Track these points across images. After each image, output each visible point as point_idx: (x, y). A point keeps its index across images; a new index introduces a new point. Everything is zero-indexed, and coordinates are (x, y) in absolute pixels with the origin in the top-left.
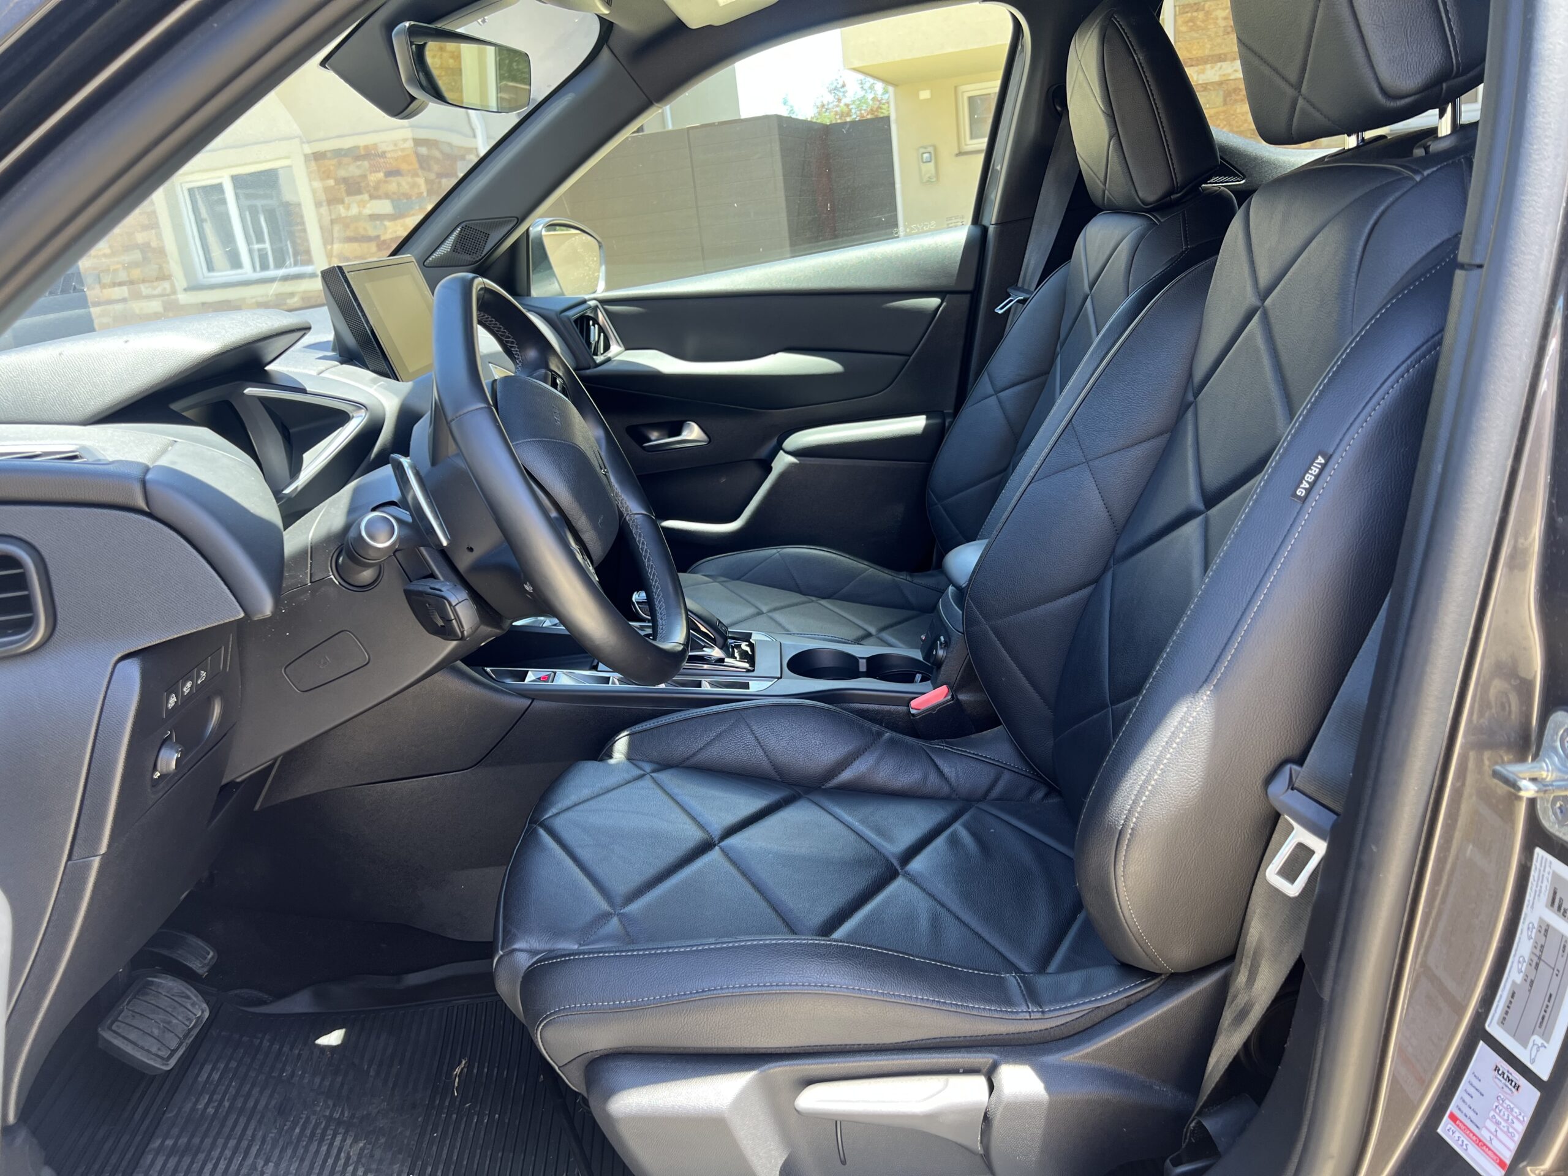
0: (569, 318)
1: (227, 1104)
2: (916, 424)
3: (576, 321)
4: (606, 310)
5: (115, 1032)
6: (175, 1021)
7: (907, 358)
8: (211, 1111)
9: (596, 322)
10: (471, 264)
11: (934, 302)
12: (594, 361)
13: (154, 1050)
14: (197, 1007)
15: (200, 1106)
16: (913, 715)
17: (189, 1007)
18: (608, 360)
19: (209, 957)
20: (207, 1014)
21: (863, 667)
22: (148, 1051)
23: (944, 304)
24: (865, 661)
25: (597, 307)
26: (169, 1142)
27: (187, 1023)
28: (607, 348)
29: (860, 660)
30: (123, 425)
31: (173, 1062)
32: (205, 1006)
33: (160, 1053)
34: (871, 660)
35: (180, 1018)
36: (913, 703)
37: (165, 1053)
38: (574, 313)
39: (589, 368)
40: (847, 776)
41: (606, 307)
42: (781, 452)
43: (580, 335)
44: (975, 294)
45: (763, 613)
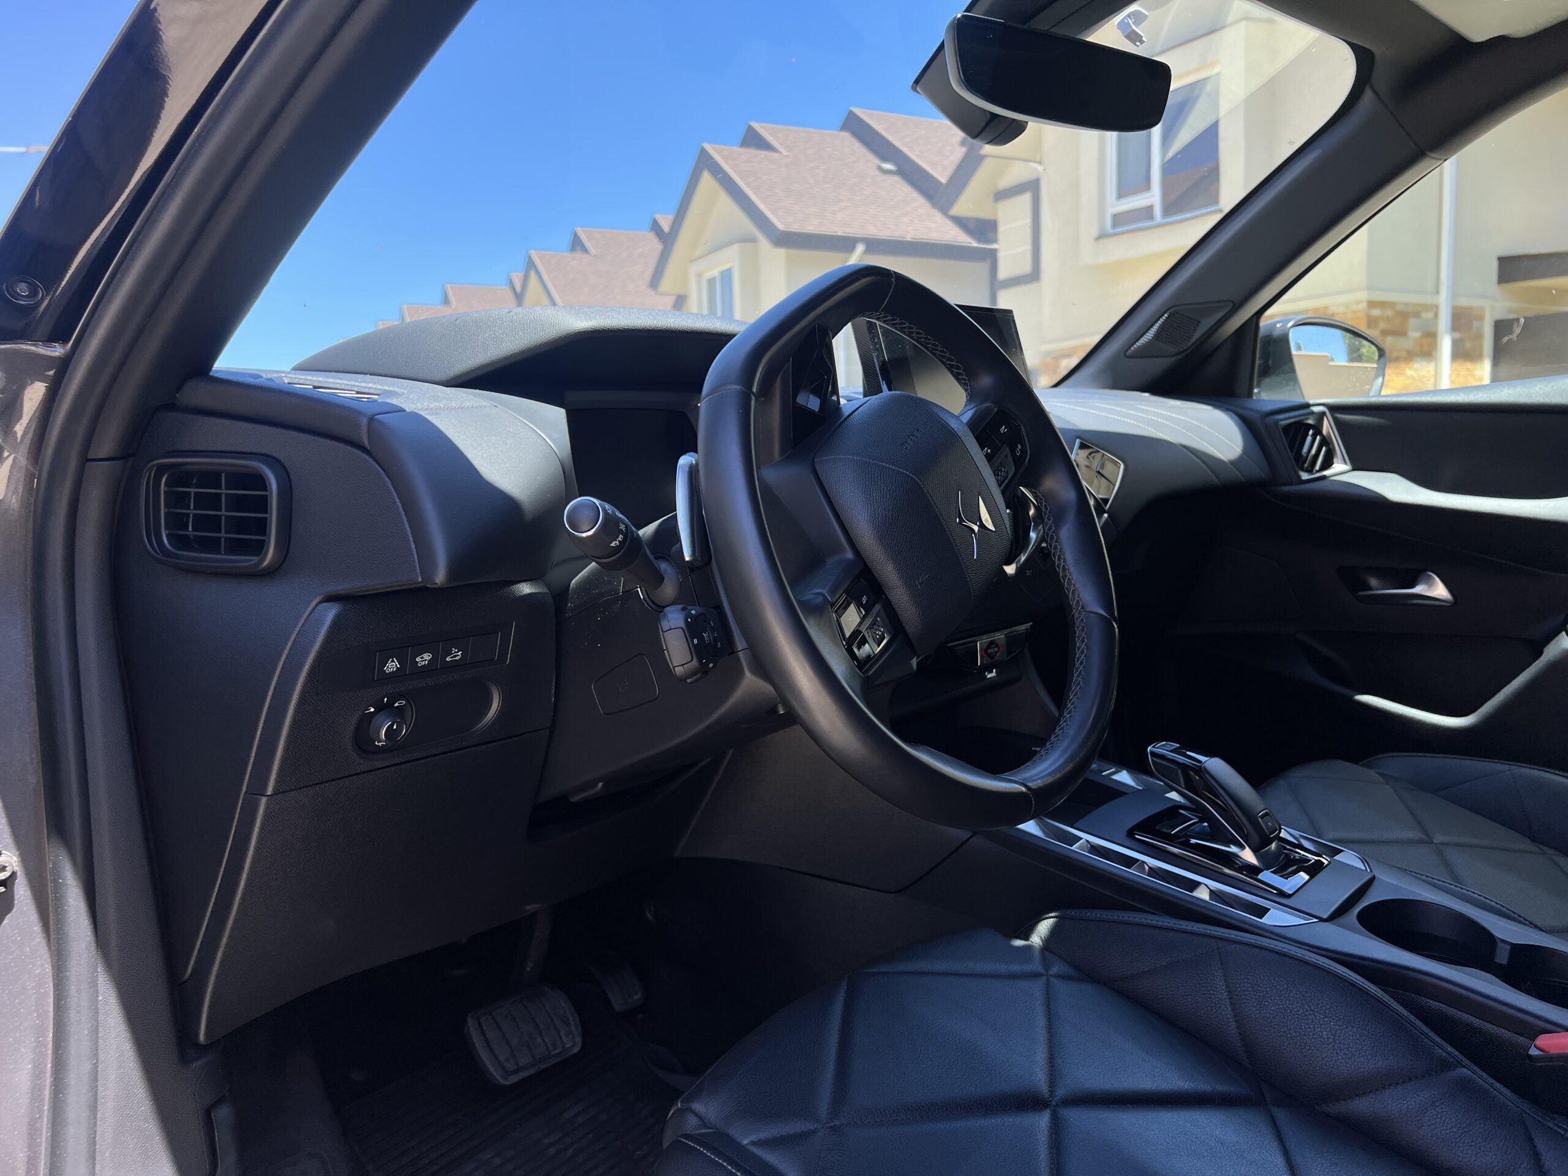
0: (1276, 422)
1: (570, 1153)
3: (1287, 429)
4: (1336, 420)
5: (480, 1024)
6: (539, 1040)
8: (552, 1151)
9: (1318, 431)
10: (1173, 356)
12: (1299, 477)
13: (502, 1058)
14: (571, 1037)
15: (547, 1141)
16: (1530, 1057)
17: (562, 1034)
18: (1324, 477)
19: (636, 997)
20: (576, 1050)
21: (1502, 957)
22: (496, 1056)
24: (1508, 947)
25: (1323, 414)
26: (497, 1161)
27: (551, 1047)
28: (1328, 464)
29: (1500, 944)
30: (477, 391)
31: (514, 1079)
32: (578, 1039)
33: (506, 1065)
34: (1520, 951)
35: (546, 1039)
36: (1543, 1041)
37: (510, 1066)
38: (1285, 420)
39: (1290, 484)
40: (1362, 1106)
41: (1339, 416)
42: (1563, 633)
43: (1287, 445)
45: (1431, 842)
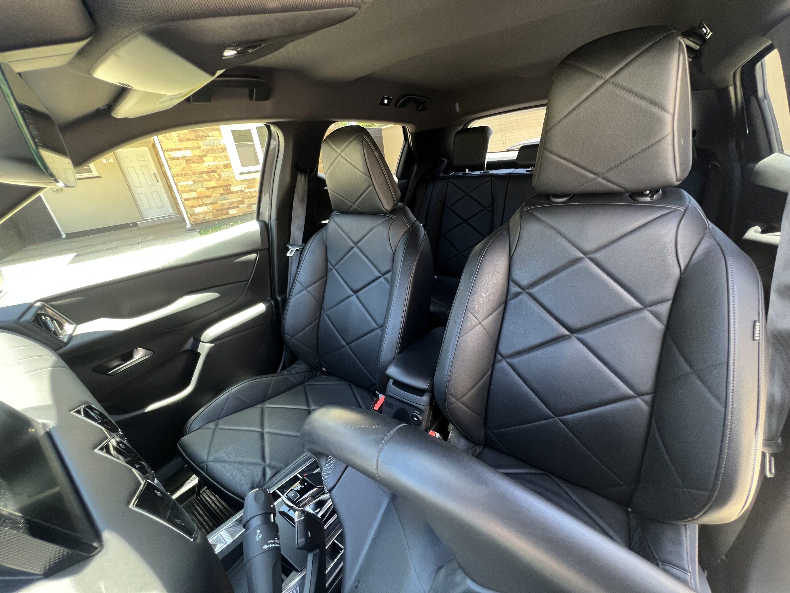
0: (28, 322)
2: (260, 308)
3: (32, 320)
4: (52, 306)
7: (247, 282)
9: (47, 315)
11: (253, 256)
12: (62, 341)
18: (70, 337)
23: (258, 256)
25: (44, 306)
28: (63, 329)
38: (29, 316)
41: (50, 303)
42: (201, 343)
43: (39, 327)
44: (269, 249)
